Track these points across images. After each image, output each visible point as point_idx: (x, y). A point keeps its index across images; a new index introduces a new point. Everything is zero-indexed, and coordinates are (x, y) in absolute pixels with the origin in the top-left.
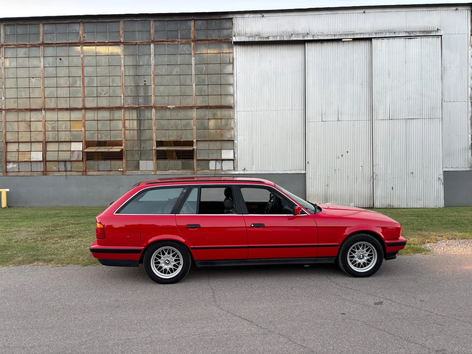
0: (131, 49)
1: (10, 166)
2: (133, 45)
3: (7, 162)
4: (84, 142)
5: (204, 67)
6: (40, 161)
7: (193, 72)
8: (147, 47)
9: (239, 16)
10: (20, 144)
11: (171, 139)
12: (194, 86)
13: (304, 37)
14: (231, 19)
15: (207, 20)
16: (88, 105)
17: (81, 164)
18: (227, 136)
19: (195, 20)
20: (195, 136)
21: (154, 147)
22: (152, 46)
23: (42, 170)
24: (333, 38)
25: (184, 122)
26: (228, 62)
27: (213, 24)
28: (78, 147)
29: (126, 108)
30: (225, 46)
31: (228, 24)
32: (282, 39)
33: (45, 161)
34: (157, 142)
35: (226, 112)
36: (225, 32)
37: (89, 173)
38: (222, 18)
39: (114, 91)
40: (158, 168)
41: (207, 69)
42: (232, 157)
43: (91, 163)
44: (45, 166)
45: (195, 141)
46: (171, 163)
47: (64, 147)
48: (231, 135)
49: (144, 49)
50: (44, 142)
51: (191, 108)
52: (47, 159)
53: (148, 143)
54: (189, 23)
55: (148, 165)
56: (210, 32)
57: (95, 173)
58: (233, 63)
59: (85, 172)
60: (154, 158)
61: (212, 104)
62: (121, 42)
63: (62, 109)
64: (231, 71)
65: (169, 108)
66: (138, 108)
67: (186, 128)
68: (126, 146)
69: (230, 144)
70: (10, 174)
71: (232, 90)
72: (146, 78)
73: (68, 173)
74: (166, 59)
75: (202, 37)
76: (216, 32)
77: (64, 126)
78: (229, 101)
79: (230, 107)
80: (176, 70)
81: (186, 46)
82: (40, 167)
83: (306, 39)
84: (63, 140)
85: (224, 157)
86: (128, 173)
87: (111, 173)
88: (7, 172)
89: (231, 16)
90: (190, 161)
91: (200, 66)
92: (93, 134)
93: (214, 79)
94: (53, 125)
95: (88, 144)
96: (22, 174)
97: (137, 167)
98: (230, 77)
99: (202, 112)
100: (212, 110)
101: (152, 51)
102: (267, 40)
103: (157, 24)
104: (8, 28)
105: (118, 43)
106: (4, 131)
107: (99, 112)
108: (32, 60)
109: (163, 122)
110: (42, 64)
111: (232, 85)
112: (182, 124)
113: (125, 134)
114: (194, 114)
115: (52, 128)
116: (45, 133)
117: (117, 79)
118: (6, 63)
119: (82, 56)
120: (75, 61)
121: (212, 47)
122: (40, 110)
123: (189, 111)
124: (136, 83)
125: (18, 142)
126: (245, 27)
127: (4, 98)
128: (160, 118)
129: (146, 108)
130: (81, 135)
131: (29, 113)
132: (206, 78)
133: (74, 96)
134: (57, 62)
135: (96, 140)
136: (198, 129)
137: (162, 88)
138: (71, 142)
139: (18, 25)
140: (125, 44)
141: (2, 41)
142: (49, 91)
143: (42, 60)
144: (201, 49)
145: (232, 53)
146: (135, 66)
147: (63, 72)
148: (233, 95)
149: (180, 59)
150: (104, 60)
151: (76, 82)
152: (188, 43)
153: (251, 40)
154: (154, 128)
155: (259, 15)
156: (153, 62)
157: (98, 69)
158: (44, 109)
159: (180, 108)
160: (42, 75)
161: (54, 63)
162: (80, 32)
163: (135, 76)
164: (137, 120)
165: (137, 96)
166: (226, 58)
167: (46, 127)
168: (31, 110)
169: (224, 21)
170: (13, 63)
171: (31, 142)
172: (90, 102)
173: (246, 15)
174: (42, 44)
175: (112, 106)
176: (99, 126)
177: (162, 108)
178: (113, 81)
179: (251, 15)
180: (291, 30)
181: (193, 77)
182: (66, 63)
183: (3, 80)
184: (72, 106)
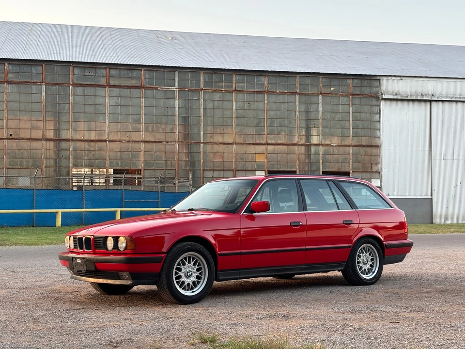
0: (304, 99)
2: (306, 95)
4: (266, 171)
5: (359, 114)
7: (351, 119)
8: (316, 97)
9: (385, 78)
10: (215, 172)
11: (333, 170)
12: (351, 130)
13: (431, 97)
14: (379, 80)
15: (361, 79)
16: (270, 142)
18: (375, 168)
19: (352, 79)
20: (351, 168)
22: (320, 97)
24: (451, 100)
25: (344, 157)
26: (376, 112)
27: (366, 82)
29: (299, 145)
30: (374, 99)
31: (376, 83)
32: (417, 98)
34: (323, 172)
35: (374, 150)
36: (374, 90)
38: (372, 79)
39: (290, 131)
41: (360, 116)
42: (379, 185)
45: (351, 172)
47: (250, 174)
48: (378, 168)
49: (314, 99)
50: (234, 170)
51: (349, 146)
53: (316, 172)
54: (348, 81)
56: (363, 89)
58: (380, 113)
61: (364, 143)
62: (296, 93)
63: (249, 144)
64: (378, 119)
65: (333, 146)
66: (309, 145)
67: (345, 161)
69: (377, 175)
71: (379, 134)
72: (316, 122)
74: (330, 108)
75: (357, 92)
76: (368, 89)
77: (250, 158)
78: (377, 141)
79: (378, 147)
80: (338, 116)
81: (346, 99)
83: (433, 99)
84: (250, 169)
89: (378, 78)
91: (355, 114)
92: (274, 164)
93: (367, 124)
94: (242, 157)
95: (270, 173)
98: (378, 123)
99: (357, 150)
100: (363, 148)
101: (320, 101)
102: (407, 98)
103: (324, 80)
104: (206, 76)
105: (295, 93)
106: (202, 161)
107: (279, 147)
108: (226, 103)
109: (327, 157)
110: (234, 107)
111: (379, 130)
112: (341, 158)
113: (299, 165)
114: (351, 150)
115: (241, 159)
116: (235, 163)
117: (293, 121)
118: (205, 105)
119: (266, 102)
120: (261, 106)
121: (365, 101)
122: (232, 144)
123: (347, 149)
124: (307, 125)
125: (213, 170)
126: (389, 87)
127: (202, 133)
128: (326, 153)
129: (315, 145)
130: (264, 165)
131: (222, 146)
132: (360, 123)
133: (259, 133)
134: (246, 106)
135: (276, 169)
136: (353, 162)
137: (327, 130)
138: (255, 170)
139: (216, 73)
140: (300, 94)
141: (202, 86)
142: (239, 129)
143: (234, 103)
144: (357, 101)
145: (379, 106)
146: (307, 112)
147: (251, 114)
148: (380, 137)
149: (341, 108)
150: (283, 106)
151: (260, 123)
152: (347, 96)
153: (395, 97)
154: (321, 161)
155: (399, 78)
156: (321, 109)
157: (278, 113)
158: (235, 144)
159: (340, 146)
160: (234, 115)
161: (244, 107)
162: (266, 83)
163: (307, 120)
164: (308, 154)
165: (308, 136)
166: (375, 109)
167: (236, 158)
168: (225, 144)
169: (373, 82)
170: (210, 105)
171: (224, 170)
172: (271, 139)
173: (390, 78)
174: (235, 91)
175: (289, 142)
176: (279, 158)
177: (327, 145)
178: (290, 123)
179: (393, 78)
180: (421, 91)
181: (351, 122)
182: (253, 106)
183: (202, 118)
184: (258, 142)
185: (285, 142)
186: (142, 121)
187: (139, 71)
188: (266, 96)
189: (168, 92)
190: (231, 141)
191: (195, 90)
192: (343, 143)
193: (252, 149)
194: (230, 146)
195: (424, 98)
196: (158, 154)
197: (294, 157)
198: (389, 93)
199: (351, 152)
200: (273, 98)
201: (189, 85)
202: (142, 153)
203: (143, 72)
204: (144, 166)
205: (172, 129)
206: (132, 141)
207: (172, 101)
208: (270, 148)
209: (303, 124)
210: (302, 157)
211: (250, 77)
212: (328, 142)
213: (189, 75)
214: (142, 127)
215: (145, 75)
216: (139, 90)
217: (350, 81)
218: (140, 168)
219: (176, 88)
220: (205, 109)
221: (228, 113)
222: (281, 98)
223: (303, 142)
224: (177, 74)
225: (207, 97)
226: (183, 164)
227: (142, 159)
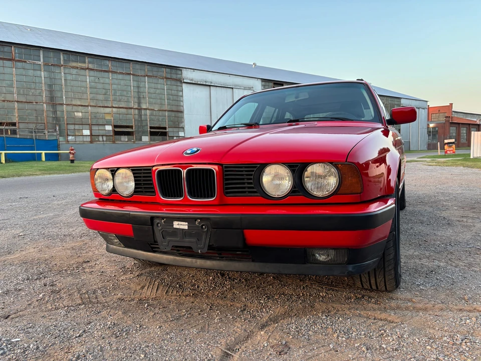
0: (136, 78)
1: (70, 138)
2: (137, 76)
3: (68, 135)
4: (113, 125)
5: (170, 91)
6: (88, 135)
7: (166, 94)
8: (144, 78)
9: (185, 69)
10: (76, 125)
11: (156, 125)
12: (166, 100)
14: (181, 70)
15: (171, 68)
16: (114, 106)
17: (111, 137)
18: (181, 125)
19: (166, 68)
20: (167, 125)
21: (149, 130)
22: (146, 78)
23: (90, 140)
26: (180, 90)
27: (174, 71)
28: (109, 128)
29: (134, 109)
31: (180, 72)
32: (203, 84)
33: (91, 135)
34: (150, 127)
35: (180, 114)
36: (179, 76)
37: (117, 142)
38: (177, 69)
39: (128, 99)
40: (151, 140)
42: (183, 136)
43: (117, 137)
44: (91, 138)
45: (167, 127)
46: (156, 137)
47: (101, 128)
48: (183, 125)
49: (142, 78)
51: (165, 111)
52: (93, 134)
53: (146, 127)
55: (146, 139)
56: (172, 75)
57: (120, 142)
58: (182, 91)
59: (114, 142)
60: (149, 135)
61: (174, 109)
63: (100, 107)
64: (181, 95)
65: (155, 110)
66: (140, 109)
67: (163, 120)
68: (135, 128)
69: (182, 129)
70: (70, 142)
71: (182, 104)
72: (144, 94)
73: (105, 142)
74: (153, 85)
75: (169, 76)
76: (175, 75)
77: (101, 116)
78: (181, 108)
79: (182, 112)
80: (158, 91)
81: (162, 80)
82: (88, 139)
83: (212, 85)
84: (101, 124)
85: (180, 135)
86: (136, 142)
87: (128, 142)
88: (68, 141)
89: (181, 69)
90: (166, 137)
91: (168, 91)
92: (117, 121)
93: (175, 98)
94: (95, 115)
95: (115, 126)
96: (78, 142)
97: (141, 140)
98: (181, 97)
99: (170, 113)
101: (146, 80)
102: (197, 83)
103: (148, 67)
104: (65, 56)
105: (130, 74)
106: (66, 117)
107: (120, 109)
108: (81, 77)
109: (153, 117)
110: (88, 80)
111: (183, 101)
112: (161, 118)
113: (134, 122)
114: (167, 113)
115: (95, 117)
116: (91, 119)
117: (129, 93)
118: (65, 77)
119: (111, 78)
120: (107, 81)
121: (173, 82)
122: (88, 106)
123: (164, 112)
124: (139, 95)
125: (74, 124)
126: (187, 75)
127: (64, 97)
128: (151, 115)
129: (145, 109)
130: (111, 122)
131: (81, 107)
132: (171, 97)
133: (107, 100)
134: (97, 80)
135: (119, 124)
136: (168, 121)
137: (151, 100)
138: (105, 125)
139: (72, 55)
140: (133, 75)
141: (62, 63)
142: (92, 95)
143: (88, 77)
144: (169, 83)
145: (182, 86)
146: (138, 87)
147: (100, 86)
148: (183, 106)
149: (159, 86)
150: (122, 82)
151: (107, 92)
152: (163, 79)
153: (191, 82)
154: (148, 120)
155: (192, 70)
156: (147, 86)
157: (119, 86)
158: (90, 106)
159: (160, 110)
160: (88, 86)
161: (95, 80)
162: (110, 65)
163: (138, 92)
164: (140, 115)
165: (139, 103)
166: (180, 88)
167: (90, 115)
168: (82, 106)
169: (178, 71)
170: (69, 77)
171: (82, 124)
172: (115, 104)
173: (187, 69)
174: (88, 69)
175: (127, 107)
176: (121, 117)
177: (152, 110)
178: (127, 93)
179: (189, 70)
180: (205, 79)
181: (166, 96)
182: (102, 81)
183: (64, 86)
184: (106, 105)
185: (125, 106)
186: (15, 85)
187: (10, 48)
188: (110, 74)
189: (34, 65)
190: (87, 104)
191: (57, 65)
192: (162, 109)
193: (102, 110)
194: (86, 108)
195: (207, 84)
196: (29, 111)
197: (131, 117)
198: (187, 79)
199: (167, 114)
200: (115, 76)
201: (52, 61)
202: (16, 110)
203: (13, 48)
204: (19, 120)
205: (40, 93)
206: (7, 101)
207: (38, 72)
208: (114, 110)
209: (136, 95)
210: (137, 117)
211: (98, 60)
212: (152, 108)
213: (51, 54)
214: (15, 90)
215: (15, 50)
216: (10, 62)
217: (164, 69)
218: (15, 121)
219: (41, 62)
220: (65, 80)
221: (84, 84)
222: (120, 76)
223: (136, 106)
224: (41, 52)
225: (67, 71)
226: (51, 119)
227: (17, 115)
